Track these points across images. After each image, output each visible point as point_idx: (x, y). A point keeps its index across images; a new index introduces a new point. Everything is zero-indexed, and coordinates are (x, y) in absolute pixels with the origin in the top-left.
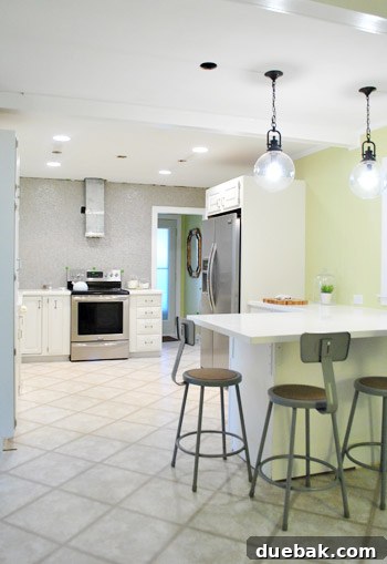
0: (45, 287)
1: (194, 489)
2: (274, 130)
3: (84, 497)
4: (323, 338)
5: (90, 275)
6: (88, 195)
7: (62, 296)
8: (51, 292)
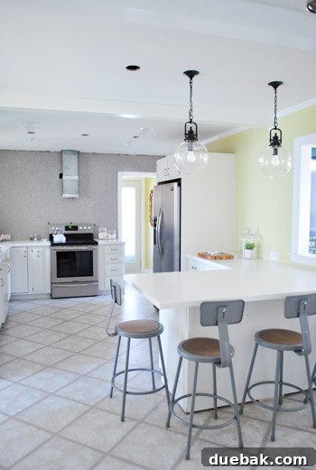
0: (32, 239)
1: (123, 420)
2: (191, 122)
3: (33, 425)
4: (220, 305)
5: (67, 228)
6: (65, 164)
7: (44, 247)
8: (35, 243)
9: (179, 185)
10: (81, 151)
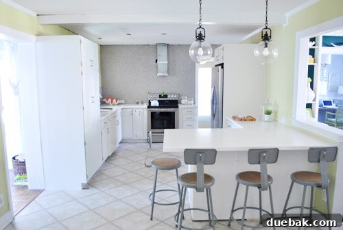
0: (137, 103)
1: (152, 219)
5: (160, 96)
6: (159, 53)
7: (143, 109)
8: (140, 106)
9: (222, 67)
10: (170, 44)
